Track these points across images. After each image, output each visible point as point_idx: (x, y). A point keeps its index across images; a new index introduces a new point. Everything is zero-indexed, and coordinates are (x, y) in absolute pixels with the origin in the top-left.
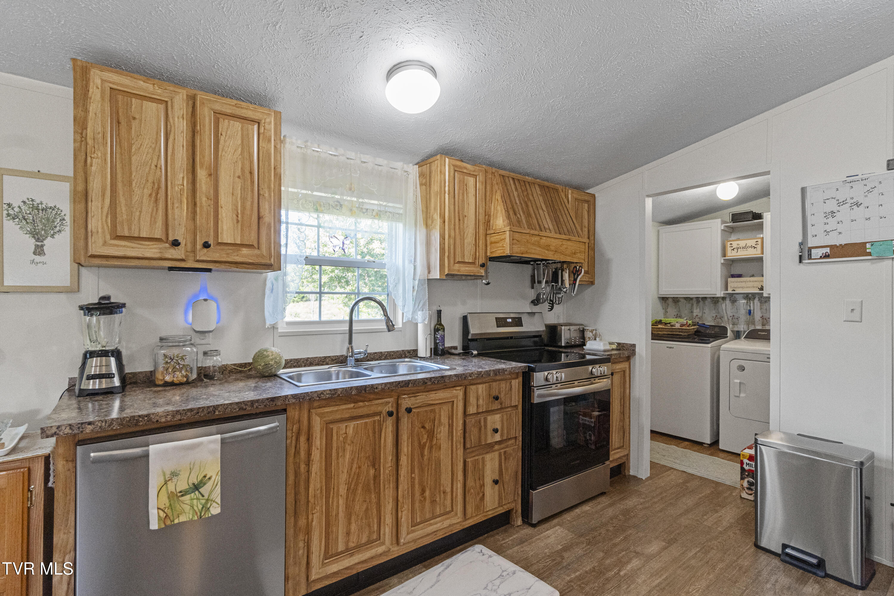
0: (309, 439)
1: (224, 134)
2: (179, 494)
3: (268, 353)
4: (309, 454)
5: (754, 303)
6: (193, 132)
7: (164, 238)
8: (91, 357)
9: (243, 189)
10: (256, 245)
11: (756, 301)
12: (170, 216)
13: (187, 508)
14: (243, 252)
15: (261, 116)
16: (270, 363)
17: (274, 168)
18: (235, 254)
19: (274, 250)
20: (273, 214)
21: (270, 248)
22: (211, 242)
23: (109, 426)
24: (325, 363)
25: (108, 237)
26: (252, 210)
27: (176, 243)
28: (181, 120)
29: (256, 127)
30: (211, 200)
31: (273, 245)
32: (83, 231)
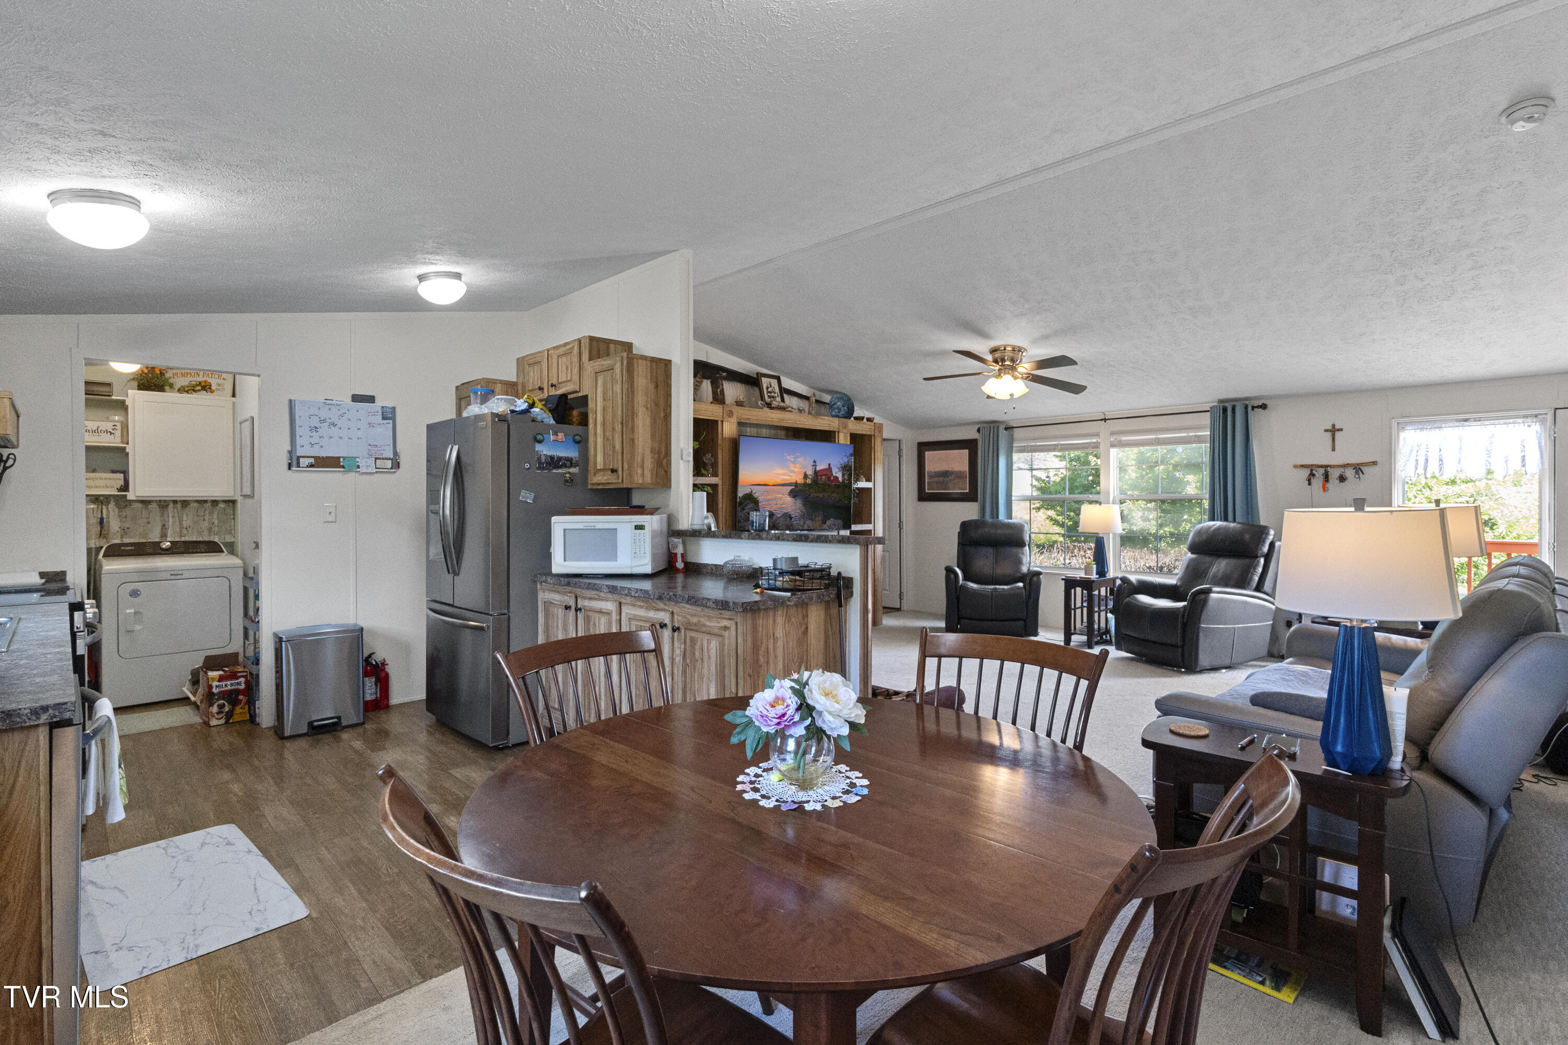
5: (107, 508)
11: (112, 506)
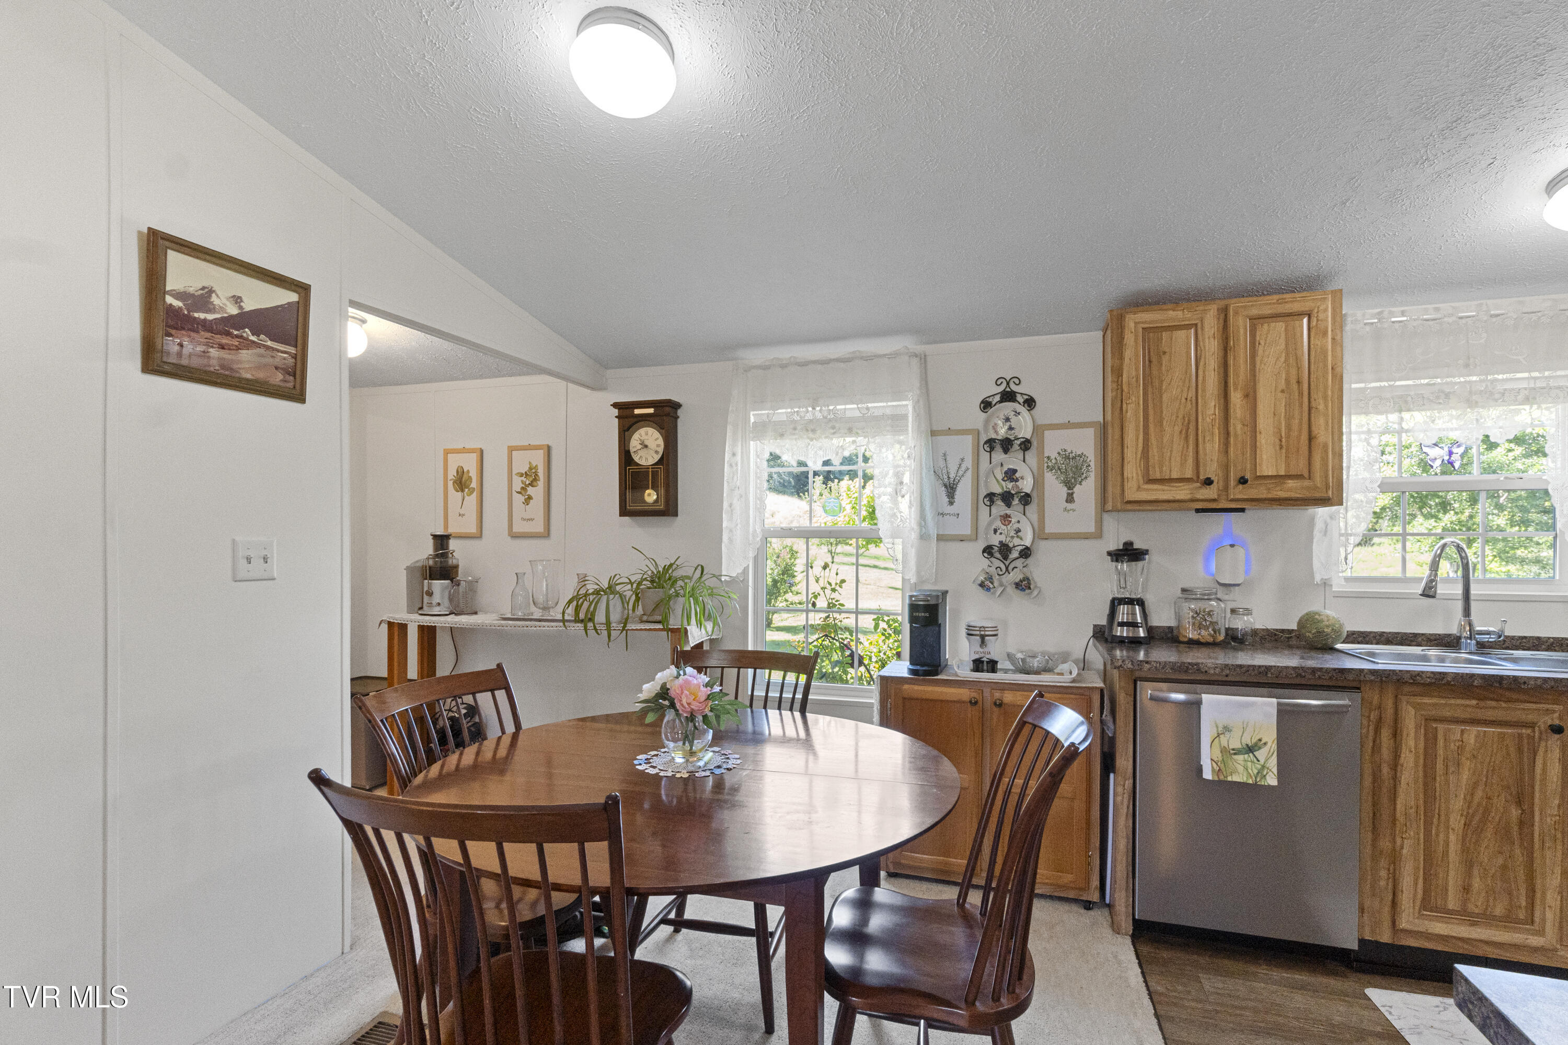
0: (1396, 734)
1: (1262, 342)
2: (1232, 752)
3: (1321, 617)
4: (1396, 755)
6: (1225, 349)
7: (1195, 478)
8: (1119, 604)
9: (1288, 405)
10: (1306, 475)
12: (1201, 452)
13: (1240, 769)
14: (1290, 485)
15: (1313, 305)
16: (1326, 630)
17: (1332, 368)
18: (1278, 488)
19: (1333, 477)
20: (1330, 431)
21: (1326, 477)
22: (1248, 476)
23: (1163, 668)
24: (1414, 643)
25: (1141, 481)
26: (1300, 430)
27: (1208, 482)
28: (1212, 339)
29: (1305, 320)
30: (1247, 426)
31: (1330, 473)
32: (1119, 479)
